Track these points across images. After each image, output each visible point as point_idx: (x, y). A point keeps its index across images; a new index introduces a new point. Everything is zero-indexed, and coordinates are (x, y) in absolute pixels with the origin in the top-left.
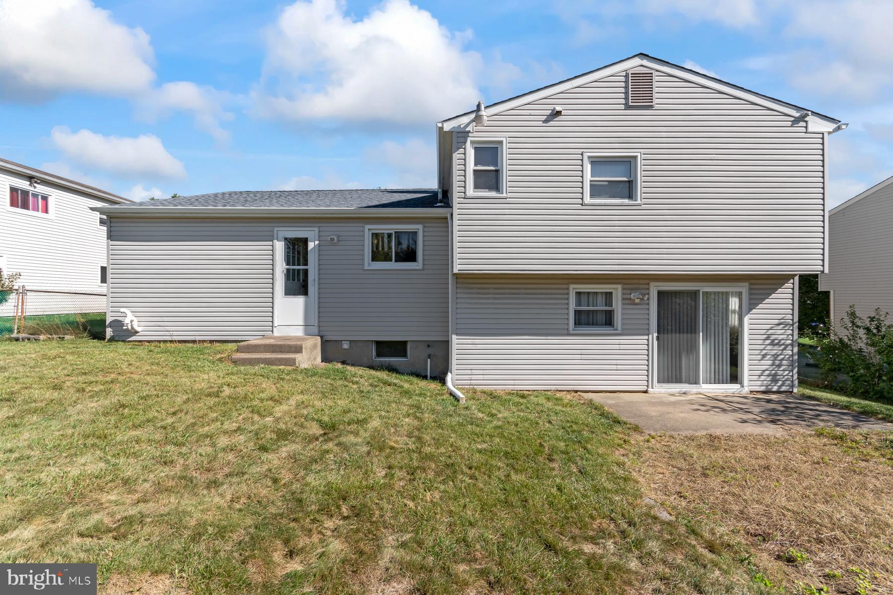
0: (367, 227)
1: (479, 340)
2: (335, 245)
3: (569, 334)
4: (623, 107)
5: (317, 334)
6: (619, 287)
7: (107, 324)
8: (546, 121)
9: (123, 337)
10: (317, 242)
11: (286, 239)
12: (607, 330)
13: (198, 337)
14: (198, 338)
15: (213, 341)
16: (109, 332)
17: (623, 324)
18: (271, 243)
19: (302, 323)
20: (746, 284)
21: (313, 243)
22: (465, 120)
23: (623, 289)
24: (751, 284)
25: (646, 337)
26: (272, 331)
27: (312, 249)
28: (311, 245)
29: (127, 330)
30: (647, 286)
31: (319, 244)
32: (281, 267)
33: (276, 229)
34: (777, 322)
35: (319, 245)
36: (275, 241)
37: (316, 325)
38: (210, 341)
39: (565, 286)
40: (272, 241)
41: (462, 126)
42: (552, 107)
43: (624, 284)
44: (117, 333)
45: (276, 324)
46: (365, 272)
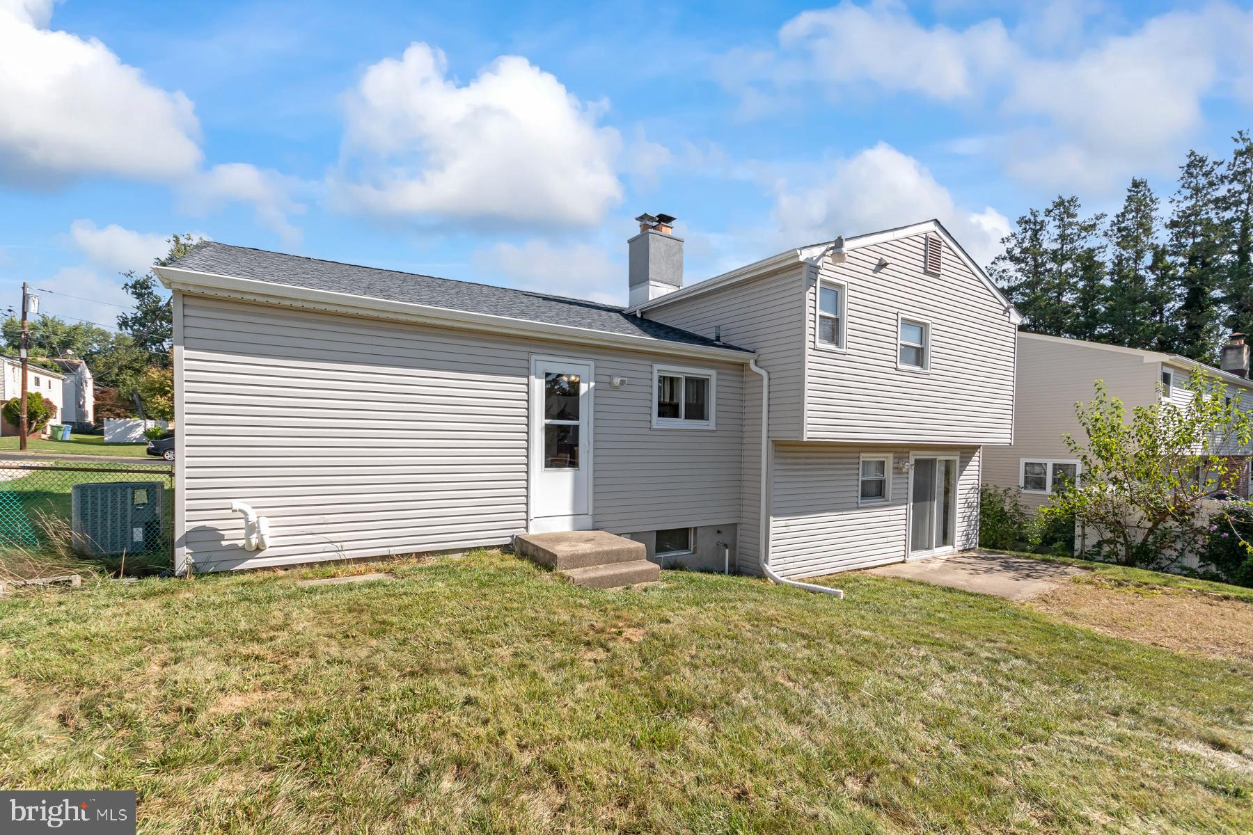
0: (657, 367)
1: (793, 521)
2: (615, 389)
3: (858, 508)
4: (922, 270)
5: (590, 525)
6: (891, 455)
7: (177, 539)
8: (875, 271)
9: (224, 563)
10: (592, 384)
11: (547, 375)
12: (878, 501)
13: (396, 548)
14: (394, 551)
15: (423, 553)
16: (183, 557)
17: (893, 494)
18: (525, 380)
19: (570, 512)
20: (958, 453)
21: (587, 385)
22: (817, 252)
23: (895, 458)
24: (962, 453)
25: (905, 507)
26: (527, 528)
27: (584, 394)
28: (584, 388)
29: (234, 548)
30: (907, 455)
31: (595, 386)
32: (539, 421)
33: (534, 357)
34: (970, 487)
35: (596, 389)
36: (532, 378)
37: (591, 512)
38: (416, 553)
39: (857, 455)
40: (528, 377)
41: (814, 259)
42: (879, 256)
43: (896, 452)
44: (202, 558)
45: (532, 516)
46: (654, 433)
